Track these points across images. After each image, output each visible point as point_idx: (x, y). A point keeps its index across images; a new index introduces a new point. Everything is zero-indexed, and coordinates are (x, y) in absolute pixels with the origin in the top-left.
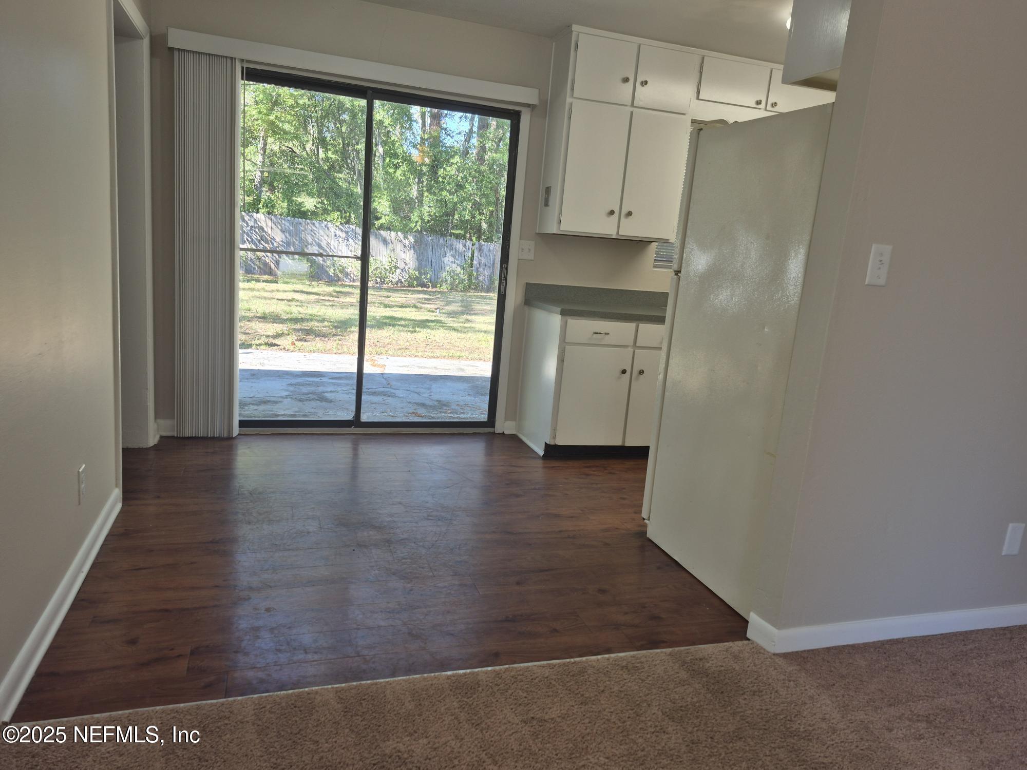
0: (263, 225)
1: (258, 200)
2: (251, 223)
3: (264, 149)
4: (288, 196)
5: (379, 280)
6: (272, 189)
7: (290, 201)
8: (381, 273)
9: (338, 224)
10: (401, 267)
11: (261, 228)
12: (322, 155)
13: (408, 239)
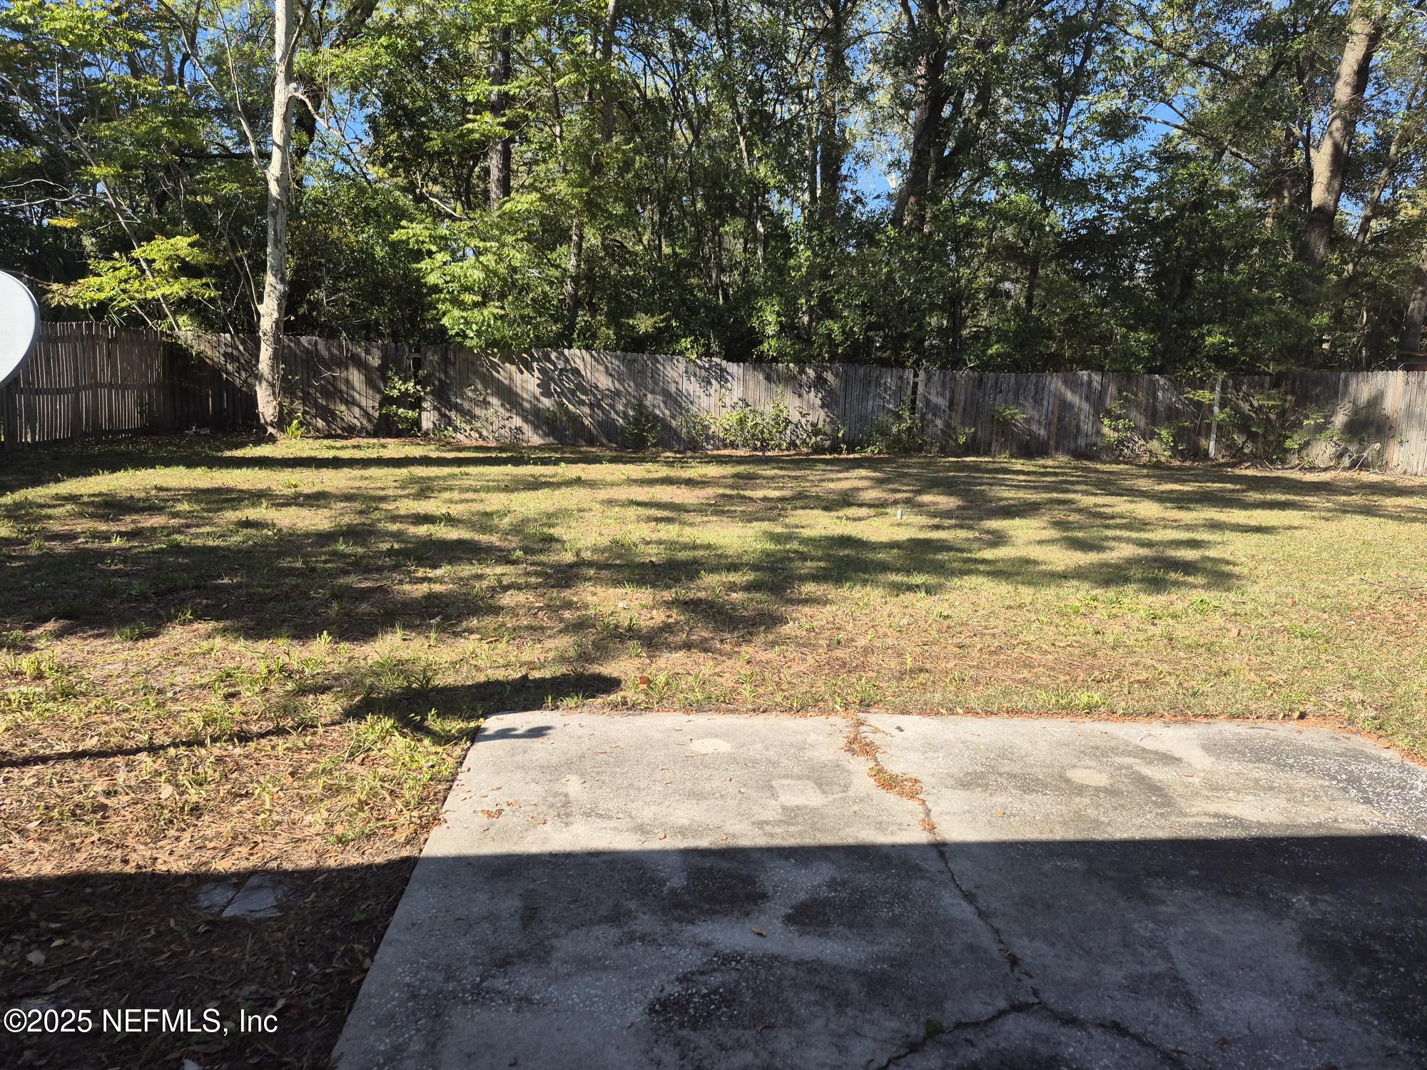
0: (579, 365)
1: (571, 327)
2: (561, 365)
3: (579, 246)
4: (614, 319)
5: (759, 444)
6: (594, 310)
7: (619, 327)
8: (762, 432)
9: (694, 357)
10: (795, 420)
11: (576, 372)
12: (666, 250)
13: (805, 373)
